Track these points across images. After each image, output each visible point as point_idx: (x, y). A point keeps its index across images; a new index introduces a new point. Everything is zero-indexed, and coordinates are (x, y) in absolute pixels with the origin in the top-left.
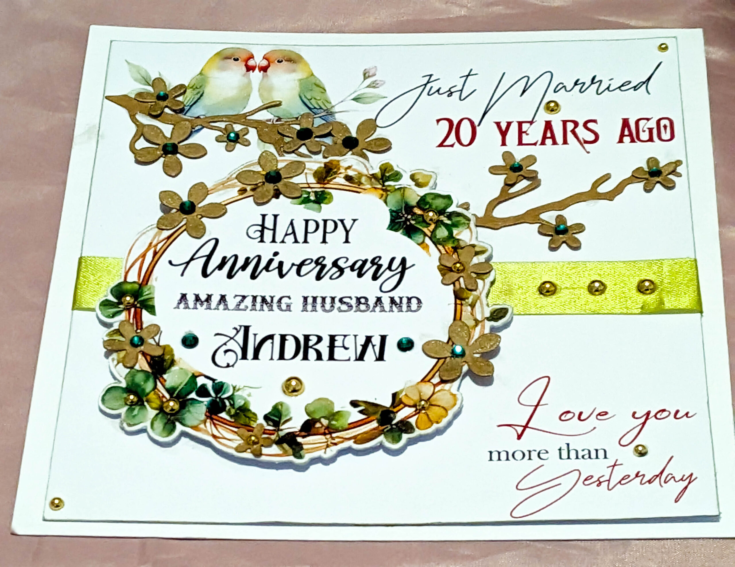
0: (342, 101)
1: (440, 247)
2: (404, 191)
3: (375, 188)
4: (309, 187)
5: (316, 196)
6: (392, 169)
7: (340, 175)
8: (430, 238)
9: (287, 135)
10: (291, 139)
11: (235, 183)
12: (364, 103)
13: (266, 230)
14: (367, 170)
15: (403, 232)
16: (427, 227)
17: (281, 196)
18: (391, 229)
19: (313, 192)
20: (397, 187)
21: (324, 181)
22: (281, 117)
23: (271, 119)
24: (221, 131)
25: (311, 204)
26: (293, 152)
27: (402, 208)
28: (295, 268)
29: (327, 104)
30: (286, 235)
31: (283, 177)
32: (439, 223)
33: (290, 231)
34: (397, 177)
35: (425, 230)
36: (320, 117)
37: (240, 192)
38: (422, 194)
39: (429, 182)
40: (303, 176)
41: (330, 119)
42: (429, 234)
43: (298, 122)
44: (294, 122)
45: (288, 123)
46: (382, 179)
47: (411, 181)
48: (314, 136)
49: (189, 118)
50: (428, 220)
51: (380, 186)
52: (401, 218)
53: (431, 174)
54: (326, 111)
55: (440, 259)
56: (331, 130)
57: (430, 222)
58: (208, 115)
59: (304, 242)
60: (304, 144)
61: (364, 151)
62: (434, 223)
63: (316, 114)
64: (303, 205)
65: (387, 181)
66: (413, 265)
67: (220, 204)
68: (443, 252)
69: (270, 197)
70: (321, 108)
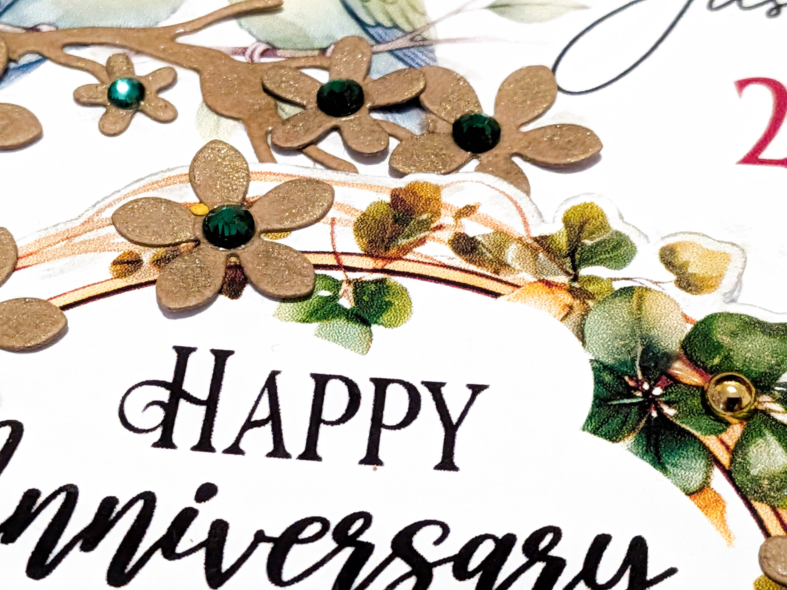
0: (458, 11)
1: (764, 510)
2: (640, 297)
3: (549, 284)
4: (338, 267)
5: (358, 299)
6: (604, 226)
7: (438, 233)
8: (728, 474)
9: (289, 97)
10: (297, 110)
11: (106, 237)
12: (522, 20)
13: (183, 403)
14: (526, 223)
15: (637, 442)
16: (717, 433)
17: (248, 289)
18: (595, 432)
19: (349, 282)
20: (617, 286)
21: (387, 249)
22: (277, 44)
23: (245, 49)
24: (93, 73)
25: (340, 323)
26: (300, 150)
27: (633, 360)
28: (265, 549)
29: (411, 15)
30: (249, 424)
31: (260, 226)
32: (757, 419)
33: (263, 412)
34: (622, 251)
35: (711, 442)
36: (391, 52)
37: (118, 267)
38: (699, 317)
39: (721, 276)
40: (322, 227)
41: (421, 58)
42: (724, 458)
43: (326, 64)
44: (311, 62)
45: (295, 64)
46: (571, 254)
47: (662, 267)
48: (368, 105)
49: (9, 29)
50: (719, 408)
51: (563, 279)
52: (629, 392)
53: (728, 249)
54: (409, 37)
55: (763, 559)
56: (422, 91)
57: (727, 416)
58: (62, 25)
59: (302, 457)
60: (336, 128)
61: (517, 160)
62: (742, 420)
63: (378, 42)
64: (315, 326)
65: (587, 261)
66: (672, 572)
67: (47, 303)
68: (775, 528)
69: (209, 293)
70: (396, 27)
